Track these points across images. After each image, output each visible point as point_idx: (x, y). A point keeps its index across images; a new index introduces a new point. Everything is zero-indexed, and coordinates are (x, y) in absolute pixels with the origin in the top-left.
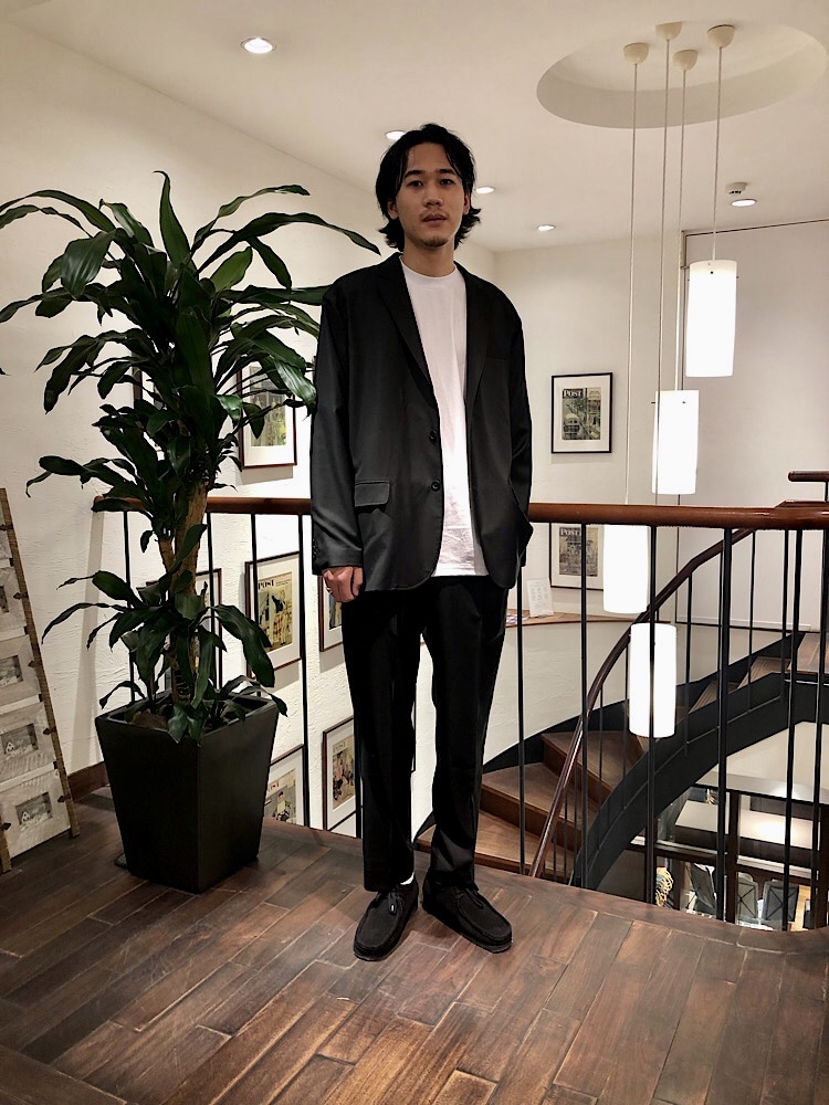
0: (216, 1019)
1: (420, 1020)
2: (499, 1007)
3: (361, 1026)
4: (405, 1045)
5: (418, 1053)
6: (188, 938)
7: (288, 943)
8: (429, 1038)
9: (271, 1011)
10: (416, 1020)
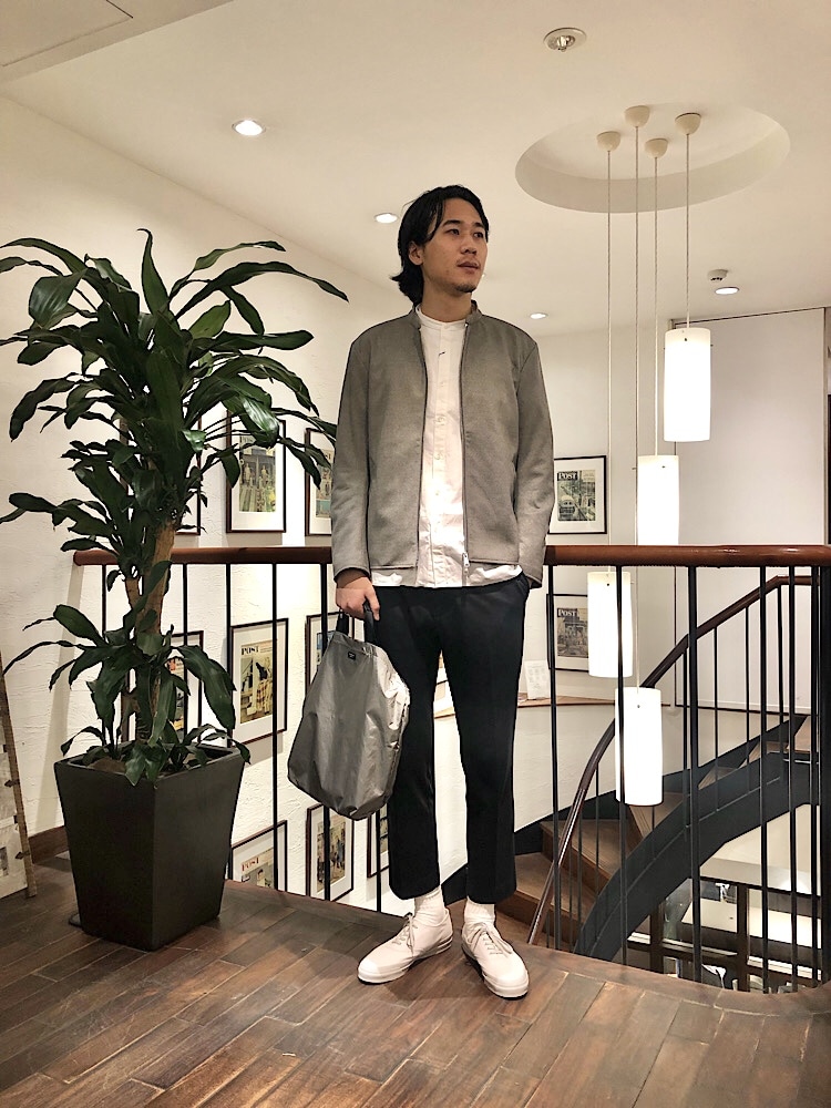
0: (151, 1073)
1: (368, 1077)
2: (454, 1064)
3: (304, 1081)
4: (349, 1101)
6: (132, 994)
7: (239, 998)
8: (376, 1094)
9: (211, 1066)
10: (364, 1076)
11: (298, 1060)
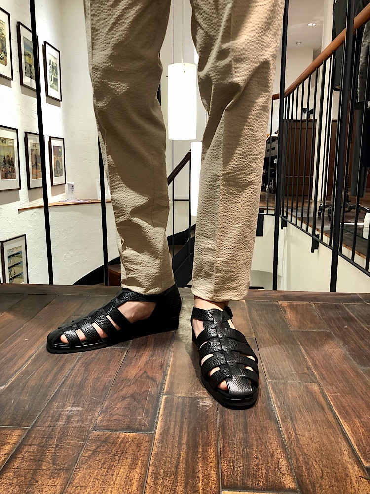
1: (129, 429)
3: (38, 461)
4: (122, 471)
5: (149, 480)
8: (155, 450)
10: (123, 430)
11: (17, 433)
